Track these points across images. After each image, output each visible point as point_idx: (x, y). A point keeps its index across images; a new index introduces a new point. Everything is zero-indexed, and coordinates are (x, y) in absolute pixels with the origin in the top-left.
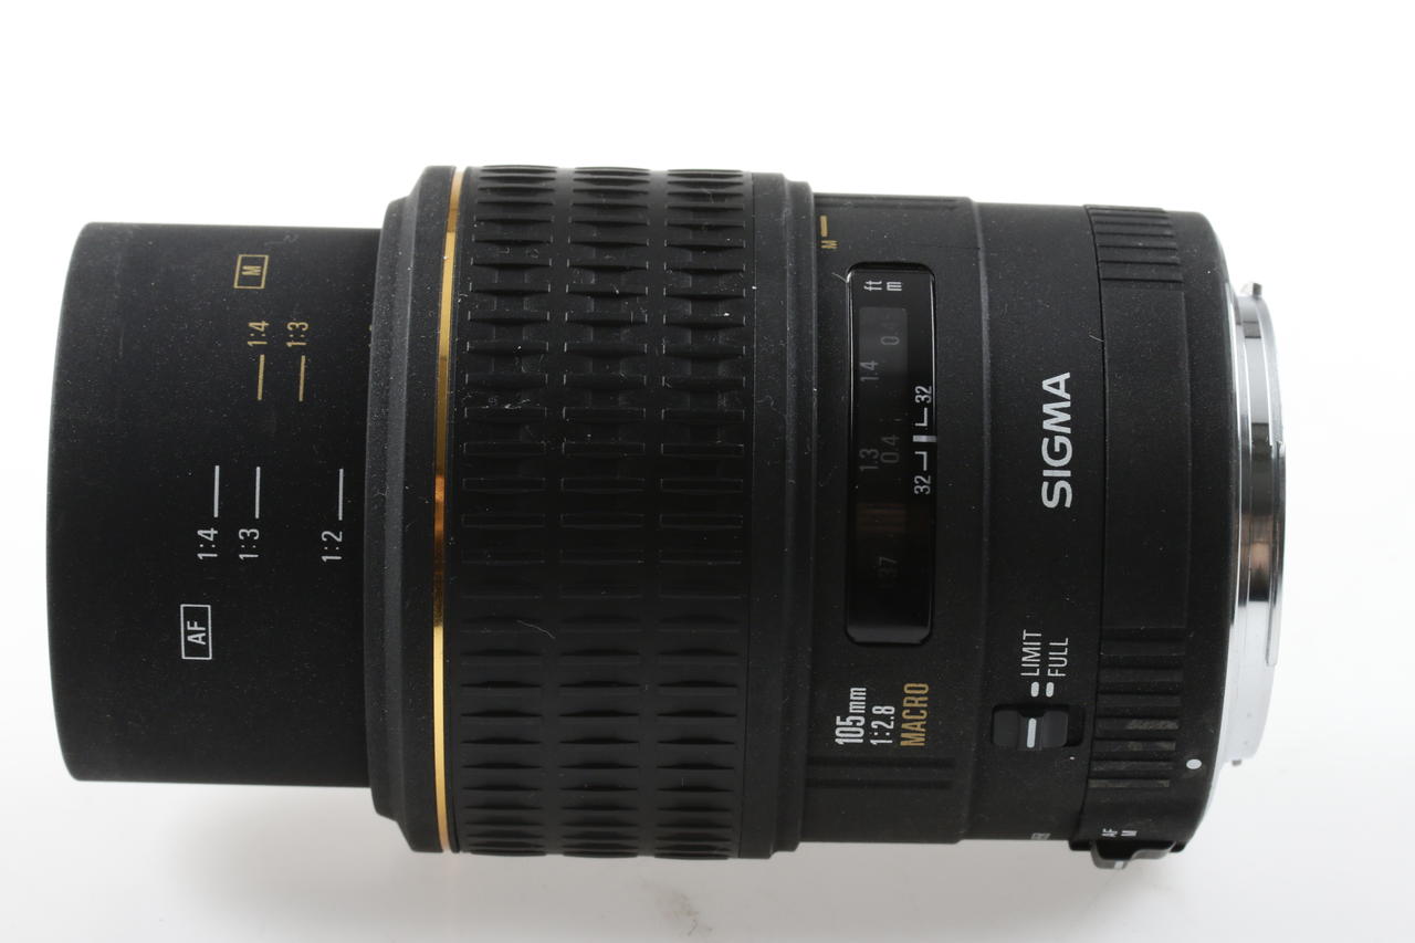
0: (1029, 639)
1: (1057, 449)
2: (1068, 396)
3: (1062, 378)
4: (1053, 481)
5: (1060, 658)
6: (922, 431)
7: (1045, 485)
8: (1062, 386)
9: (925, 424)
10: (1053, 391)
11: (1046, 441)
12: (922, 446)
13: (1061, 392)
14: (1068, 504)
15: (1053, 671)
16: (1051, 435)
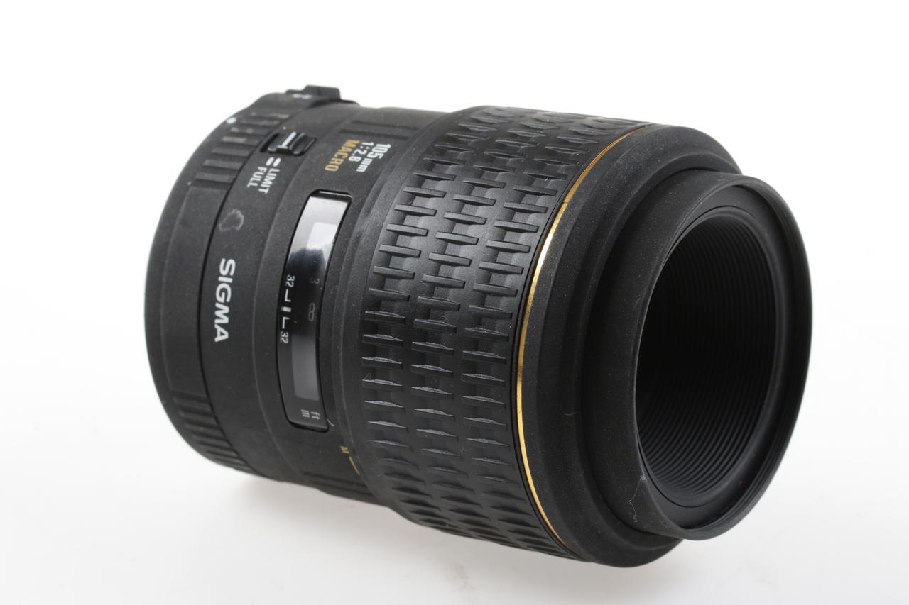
0: (265, 188)
1: (223, 294)
2: (217, 326)
3: (218, 339)
4: (228, 276)
5: (256, 177)
6: (286, 314)
7: (232, 274)
8: (219, 334)
9: (284, 318)
10: (223, 331)
11: (228, 300)
12: (287, 305)
13: (219, 329)
14: (223, 260)
15: (263, 171)
16: (225, 304)
